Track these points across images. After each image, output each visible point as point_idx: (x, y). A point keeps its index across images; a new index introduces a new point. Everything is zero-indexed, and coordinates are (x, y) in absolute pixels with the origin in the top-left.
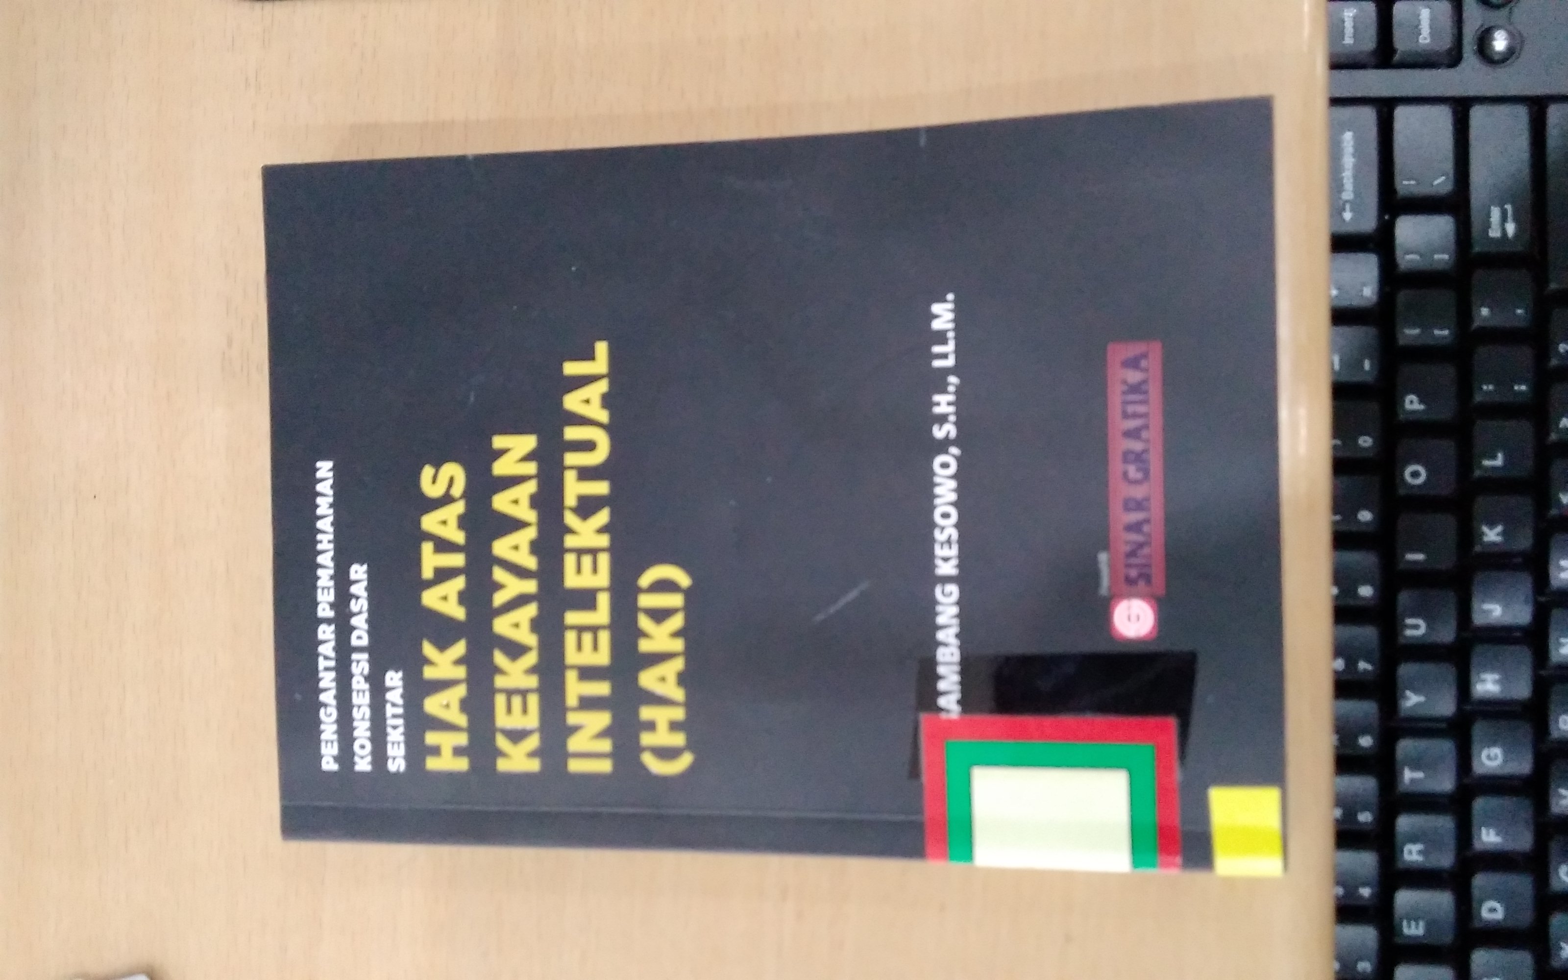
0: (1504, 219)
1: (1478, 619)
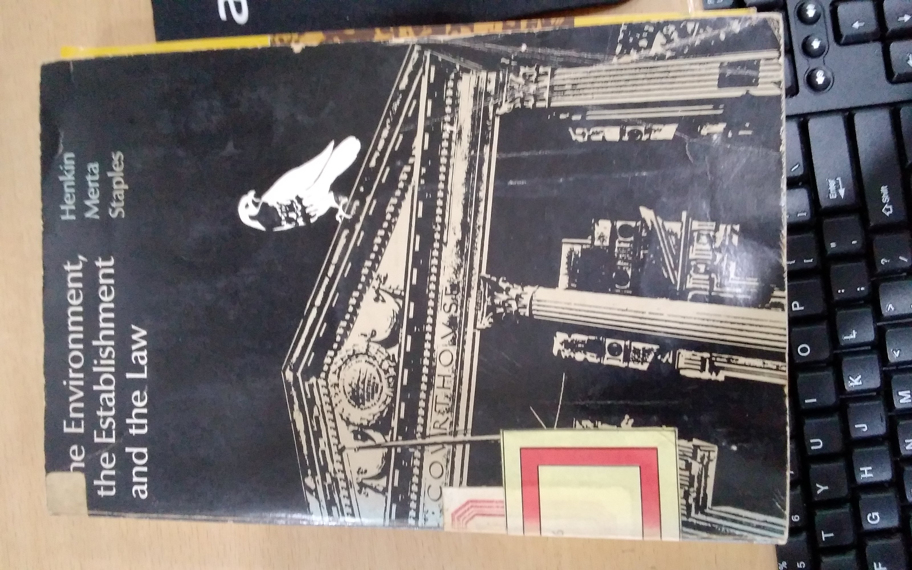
0: (837, 187)
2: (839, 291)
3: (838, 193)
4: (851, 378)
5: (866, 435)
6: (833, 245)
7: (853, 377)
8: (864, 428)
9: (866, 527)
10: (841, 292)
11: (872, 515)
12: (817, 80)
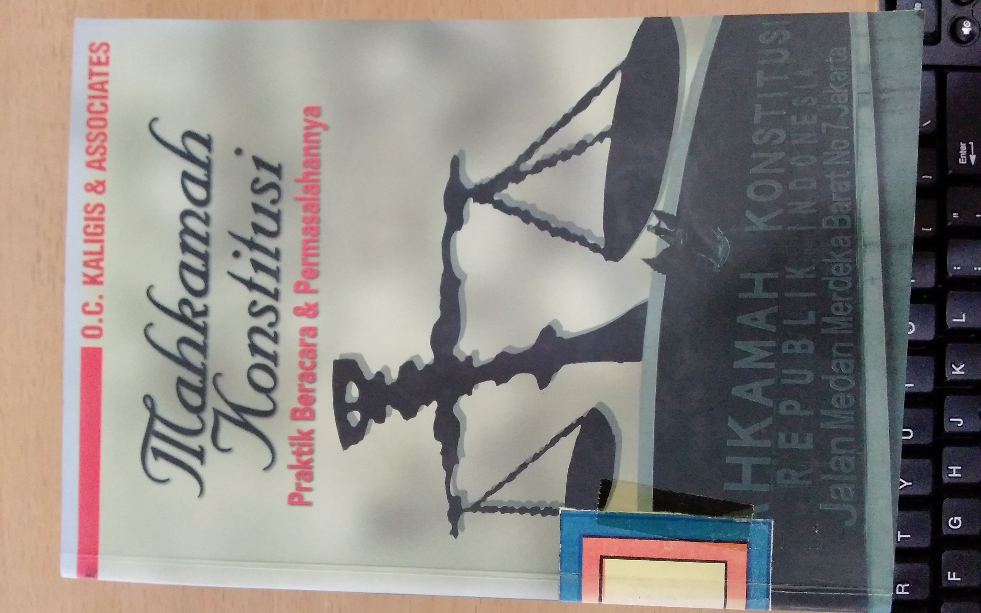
0: (969, 152)
1: (947, 428)
2: (955, 268)
3: (969, 160)
4: (953, 366)
5: (961, 430)
6: (955, 215)
7: (955, 365)
8: (960, 422)
9: (945, 532)
10: (957, 269)
11: (953, 520)
12: (963, 29)
